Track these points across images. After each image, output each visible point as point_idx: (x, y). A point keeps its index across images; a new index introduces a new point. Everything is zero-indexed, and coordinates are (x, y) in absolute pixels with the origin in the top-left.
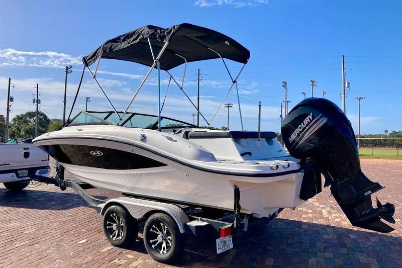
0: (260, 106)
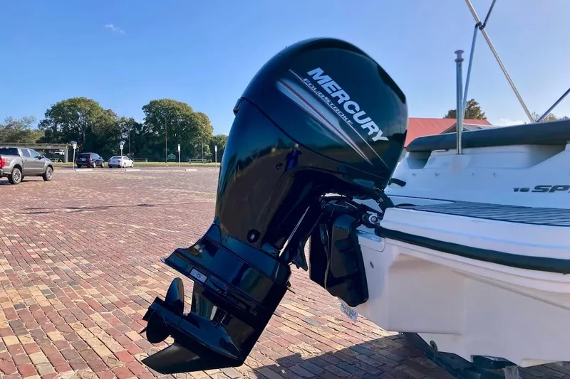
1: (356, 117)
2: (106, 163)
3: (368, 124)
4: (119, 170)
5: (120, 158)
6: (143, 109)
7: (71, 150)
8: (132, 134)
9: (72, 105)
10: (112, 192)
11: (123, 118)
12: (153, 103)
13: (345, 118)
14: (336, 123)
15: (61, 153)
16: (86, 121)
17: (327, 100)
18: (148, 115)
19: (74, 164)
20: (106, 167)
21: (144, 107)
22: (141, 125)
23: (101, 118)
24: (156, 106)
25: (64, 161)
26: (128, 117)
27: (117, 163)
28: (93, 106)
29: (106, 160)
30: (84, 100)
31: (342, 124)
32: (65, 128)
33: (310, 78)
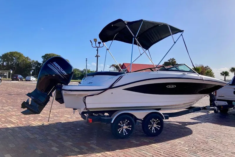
0: (86, 60)
1: (61, 70)
2: (25, 79)
3: (64, 72)
4: (30, 82)
5: (30, 77)
6: (42, 57)
7: (10, 73)
8: (37, 67)
9: (11, 55)
10: (25, 89)
11: (33, 61)
12: (46, 55)
13: (59, 70)
14: (57, 71)
15: (5, 74)
16: (17, 61)
17: (56, 68)
18: (44, 60)
19: (10, 79)
20: (24, 81)
21: (43, 56)
22: (41, 64)
23: (24, 60)
24: (48, 56)
25: (6, 78)
26: (35, 60)
27: (29, 79)
28: (20, 55)
29: (25, 78)
30: (17, 53)
31: (58, 71)
32: (7, 64)
33: (53, 64)
